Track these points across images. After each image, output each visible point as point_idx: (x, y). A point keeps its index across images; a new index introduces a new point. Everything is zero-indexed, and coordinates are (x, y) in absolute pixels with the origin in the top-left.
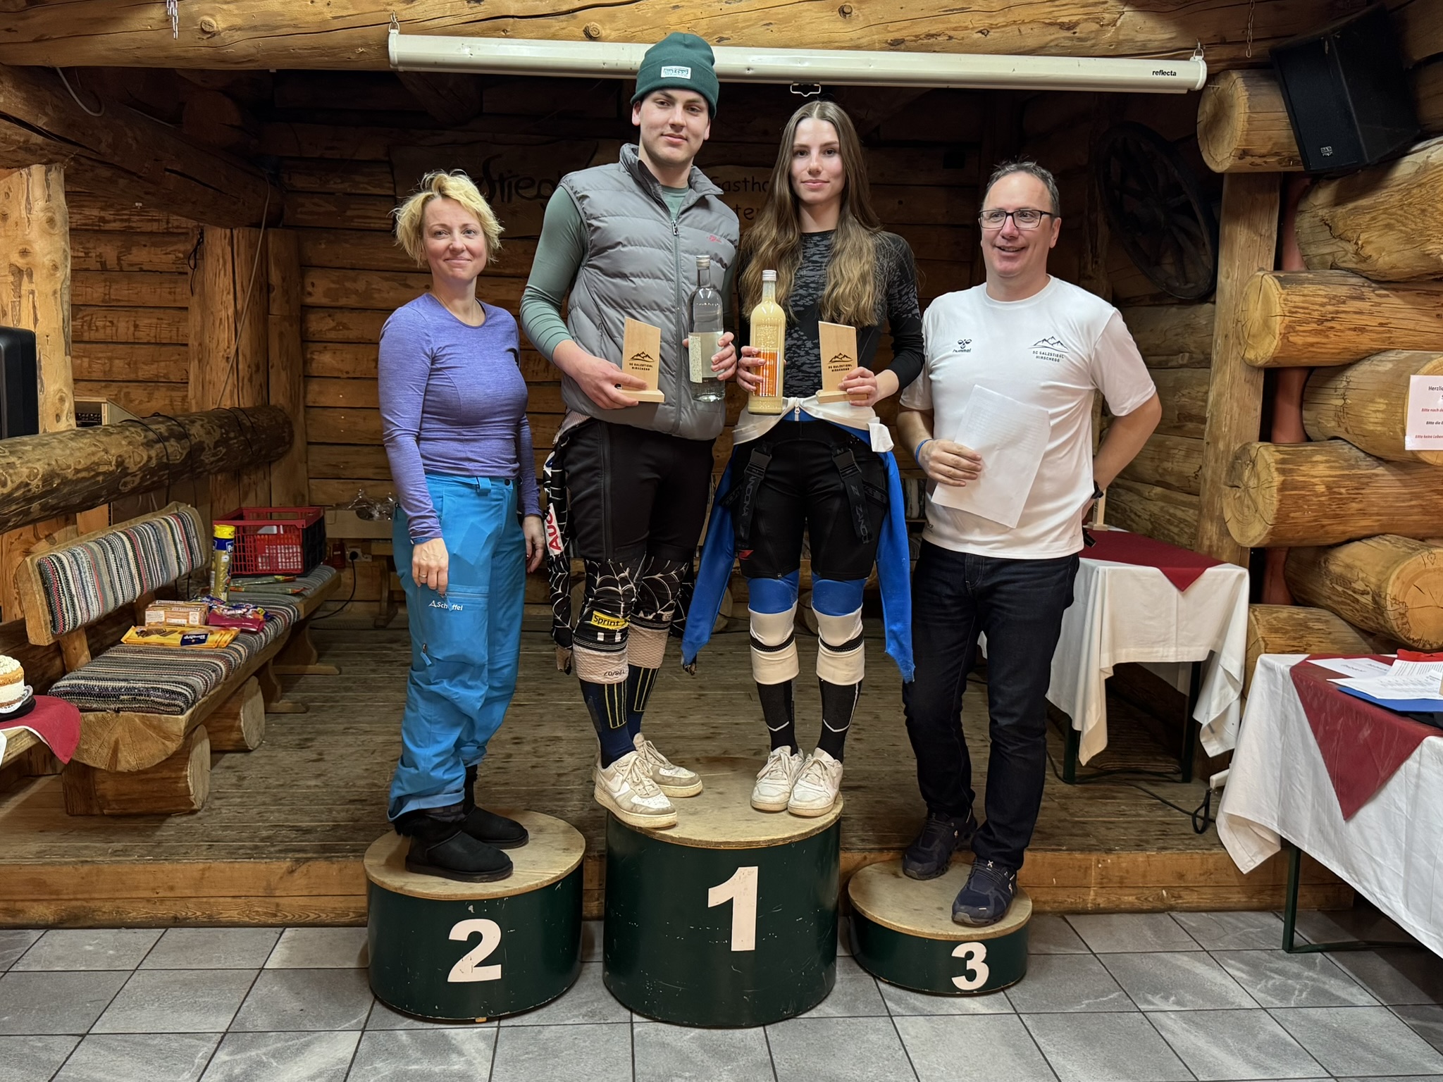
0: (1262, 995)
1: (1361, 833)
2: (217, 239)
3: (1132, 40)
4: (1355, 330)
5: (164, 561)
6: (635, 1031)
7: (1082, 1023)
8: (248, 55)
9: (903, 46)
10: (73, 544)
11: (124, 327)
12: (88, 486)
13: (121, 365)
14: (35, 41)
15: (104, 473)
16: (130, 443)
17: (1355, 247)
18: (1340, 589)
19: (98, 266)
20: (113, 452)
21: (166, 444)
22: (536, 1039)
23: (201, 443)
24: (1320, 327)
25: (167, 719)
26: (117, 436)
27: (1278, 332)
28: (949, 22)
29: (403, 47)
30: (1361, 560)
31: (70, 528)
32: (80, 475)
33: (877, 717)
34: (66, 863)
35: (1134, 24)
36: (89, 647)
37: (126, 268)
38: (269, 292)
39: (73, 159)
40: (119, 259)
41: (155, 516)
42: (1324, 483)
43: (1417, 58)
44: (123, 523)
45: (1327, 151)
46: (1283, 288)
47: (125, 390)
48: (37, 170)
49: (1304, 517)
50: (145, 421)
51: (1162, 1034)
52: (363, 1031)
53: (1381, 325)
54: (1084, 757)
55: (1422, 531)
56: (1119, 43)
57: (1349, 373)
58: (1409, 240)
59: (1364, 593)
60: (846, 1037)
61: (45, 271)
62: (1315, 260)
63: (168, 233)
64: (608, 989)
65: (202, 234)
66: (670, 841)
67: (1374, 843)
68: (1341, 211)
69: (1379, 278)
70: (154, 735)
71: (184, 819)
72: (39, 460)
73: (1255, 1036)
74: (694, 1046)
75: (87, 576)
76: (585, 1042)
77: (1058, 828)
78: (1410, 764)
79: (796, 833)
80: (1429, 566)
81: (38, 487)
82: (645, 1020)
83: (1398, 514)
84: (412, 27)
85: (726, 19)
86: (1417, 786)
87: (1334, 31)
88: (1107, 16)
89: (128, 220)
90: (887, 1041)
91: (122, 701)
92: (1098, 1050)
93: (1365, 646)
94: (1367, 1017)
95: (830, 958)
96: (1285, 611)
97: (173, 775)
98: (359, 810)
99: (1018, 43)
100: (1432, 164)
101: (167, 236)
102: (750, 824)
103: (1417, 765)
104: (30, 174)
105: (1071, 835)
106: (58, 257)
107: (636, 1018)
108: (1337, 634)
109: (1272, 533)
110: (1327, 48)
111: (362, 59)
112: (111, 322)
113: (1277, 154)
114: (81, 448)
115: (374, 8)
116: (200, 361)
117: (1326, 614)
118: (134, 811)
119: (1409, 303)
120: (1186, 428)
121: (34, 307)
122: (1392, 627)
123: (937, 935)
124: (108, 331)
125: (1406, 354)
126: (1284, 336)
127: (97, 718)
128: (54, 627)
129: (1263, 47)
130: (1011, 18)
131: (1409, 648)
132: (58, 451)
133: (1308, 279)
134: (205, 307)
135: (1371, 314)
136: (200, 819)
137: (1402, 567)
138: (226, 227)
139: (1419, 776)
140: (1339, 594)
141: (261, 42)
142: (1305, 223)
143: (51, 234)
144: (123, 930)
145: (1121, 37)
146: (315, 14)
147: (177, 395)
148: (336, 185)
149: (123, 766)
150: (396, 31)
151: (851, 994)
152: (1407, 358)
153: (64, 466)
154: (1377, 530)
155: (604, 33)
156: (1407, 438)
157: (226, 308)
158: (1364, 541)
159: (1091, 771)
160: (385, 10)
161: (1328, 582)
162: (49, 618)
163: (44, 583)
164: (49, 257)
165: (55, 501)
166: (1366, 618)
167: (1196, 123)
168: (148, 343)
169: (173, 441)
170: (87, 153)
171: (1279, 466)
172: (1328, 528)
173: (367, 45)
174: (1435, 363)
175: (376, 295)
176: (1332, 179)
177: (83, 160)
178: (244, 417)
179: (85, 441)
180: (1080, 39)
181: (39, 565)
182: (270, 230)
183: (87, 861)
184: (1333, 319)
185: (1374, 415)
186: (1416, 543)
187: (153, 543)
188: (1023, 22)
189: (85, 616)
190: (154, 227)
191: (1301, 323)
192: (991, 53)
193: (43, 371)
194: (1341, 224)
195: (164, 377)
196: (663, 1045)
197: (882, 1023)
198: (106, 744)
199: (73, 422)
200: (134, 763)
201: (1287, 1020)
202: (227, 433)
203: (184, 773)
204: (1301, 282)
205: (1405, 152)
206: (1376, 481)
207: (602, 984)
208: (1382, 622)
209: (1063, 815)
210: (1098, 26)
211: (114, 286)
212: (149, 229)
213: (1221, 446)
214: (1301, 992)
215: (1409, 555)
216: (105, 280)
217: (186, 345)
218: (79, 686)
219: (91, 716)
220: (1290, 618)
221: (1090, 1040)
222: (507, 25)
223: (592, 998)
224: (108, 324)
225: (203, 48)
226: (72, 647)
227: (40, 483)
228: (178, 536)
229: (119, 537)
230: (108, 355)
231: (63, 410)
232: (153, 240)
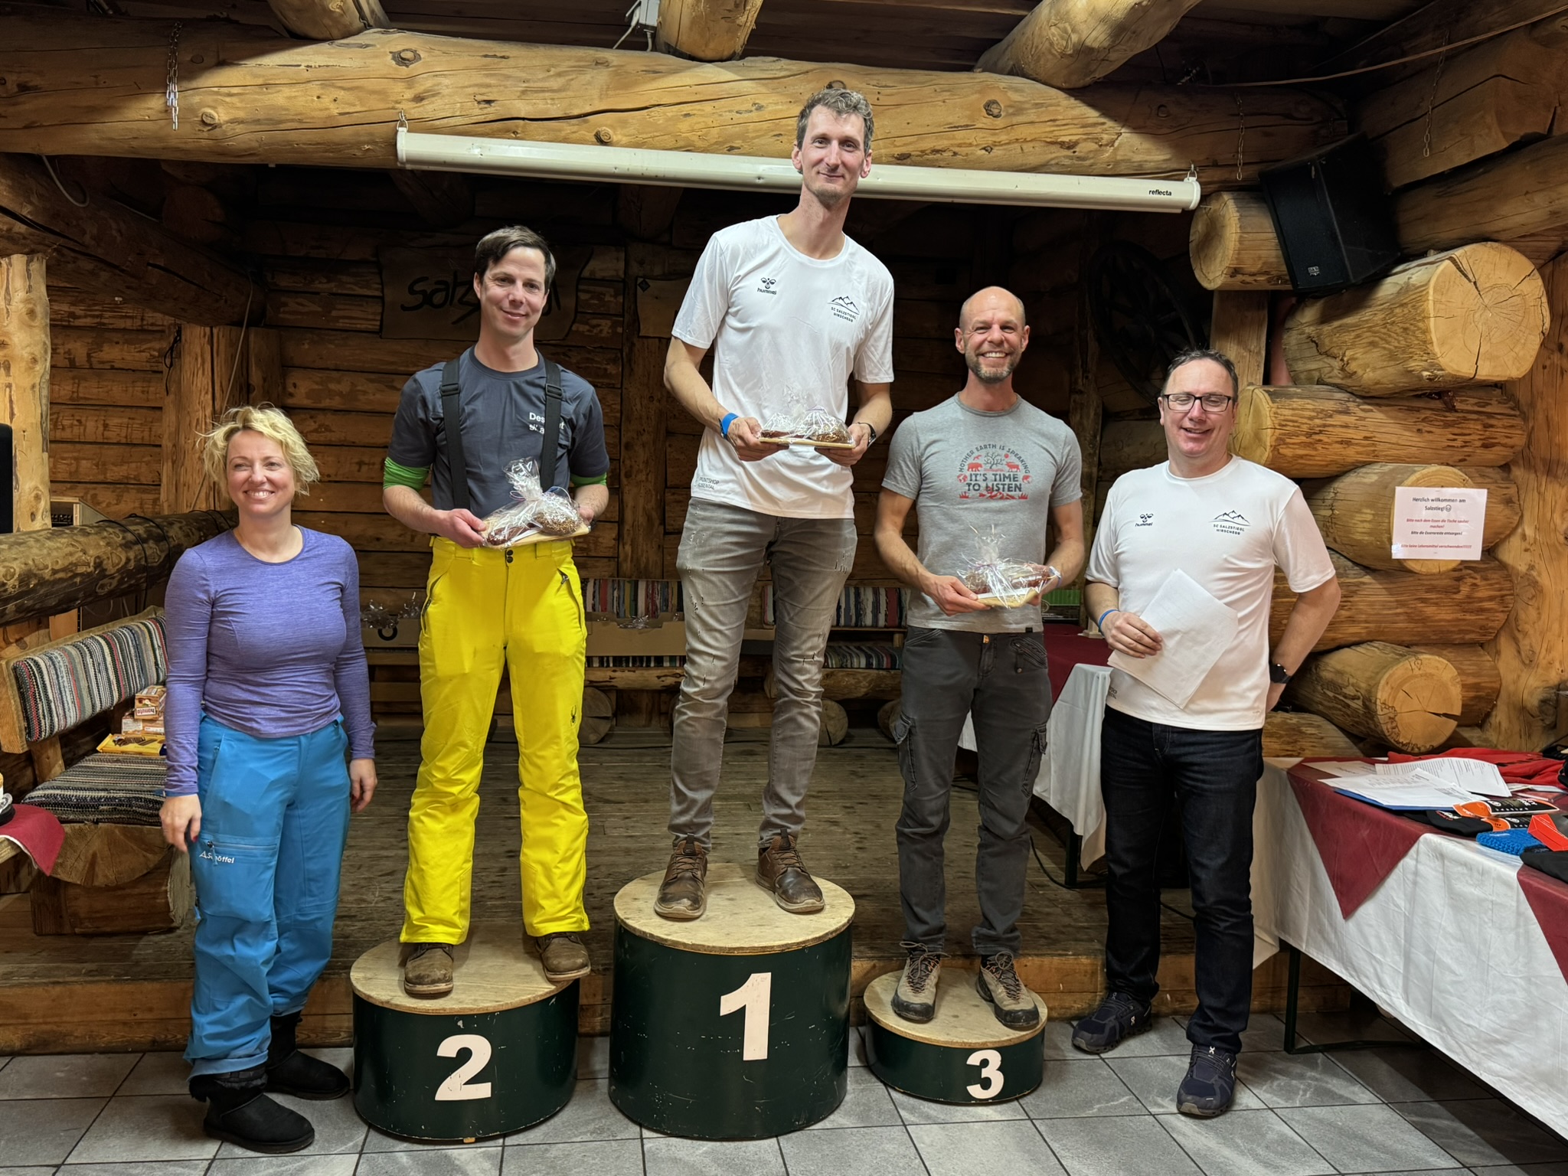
0: (1268, 1096)
1: (1361, 931)
2: (196, 338)
3: (1129, 161)
4: (1341, 443)
5: (142, 668)
6: (646, 1147)
7: (1095, 1128)
8: (250, 149)
9: (909, 161)
10: (49, 647)
11: (92, 427)
12: (65, 587)
13: (89, 465)
14: (26, 127)
15: (82, 574)
16: (108, 544)
17: (1341, 363)
18: (1331, 694)
19: (67, 362)
20: (91, 552)
21: (145, 545)
22: (542, 1158)
24: (1308, 440)
25: (149, 831)
26: (95, 537)
27: (1268, 444)
28: (954, 138)
29: (411, 146)
30: (1351, 666)
31: (42, 632)
32: (58, 576)
33: (878, 826)
34: (36, 984)
35: (1130, 143)
36: (63, 756)
37: (96, 365)
38: (249, 392)
39: (55, 250)
40: (89, 356)
41: (133, 620)
43: (1396, 185)
44: (101, 627)
45: (1314, 270)
46: (1273, 402)
47: (92, 492)
48: (18, 261)
50: (123, 522)
51: (1174, 1136)
52: (361, 1153)
53: (1366, 438)
54: (1086, 863)
55: (1406, 638)
56: (1117, 163)
57: (1337, 482)
58: (1392, 356)
59: (1354, 698)
60: (861, 1148)
61: (23, 364)
62: (1303, 376)
63: (142, 330)
64: (614, 1103)
65: (179, 332)
66: (682, 948)
67: (1373, 941)
68: (1326, 328)
69: (1364, 394)
70: (135, 847)
71: (163, 937)
72: (16, 559)
73: (1263, 1136)
74: (707, 1161)
75: (65, 681)
76: (594, 1159)
77: (1063, 933)
78: (1408, 862)
79: (810, 937)
80: (1417, 672)
81: (14, 587)
82: (655, 1135)
83: (1386, 622)
84: (422, 126)
85: (737, 129)
86: (1415, 883)
87: (1320, 157)
88: (1105, 136)
89: (100, 316)
90: (902, 1150)
91: (101, 812)
92: (1112, 1153)
93: (1355, 751)
94: (1370, 1115)
95: (841, 1066)
97: (152, 890)
98: (348, 926)
99: (1020, 161)
100: (1414, 285)
101: (142, 333)
102: (763, 929)
103: (1414, 862)
104: (10, 264)
105: (1076, 940)
106: (38, 351)
107: (646, 1133)
108: (1329, 739)
110: (1313, 173)
111: (367, 155)
112: (79, 421)
113: (1266, 273)
114: (58, 548)
115: (382, 105)
116: (174, 462)
117: (1317, 719)
118: (108, 929)
119: (1392, 418)
121: (11, 401)
122: (1382, 731)
123: (952, 1042)
124: (76, 430)
125: (1391, 466)
126: (1275, 448)
127: (73, 830)
128: (29, 734)
129: (1252, 170)
130: (1013, 136)
131: (1399, 751)
132: (35, 551)
133: (1297, 394)
134: (181, 406)
135: (1356, 428)
136: (180, 936)
137: (1390, 672)
138: (206, 325)
139: (1416, 873)
140: (1330, 700)
141: (264, 136)
142: (1292, 340)
143: (30, 326)
144: (97, 1055)
145: (1119, 158)
146: (321, 110)
147: (148, 497)
148: (322, 285)
149: (100, 881)
150: (405, 129)
151: (864, 1104)
152: (1392, 471)
153: (41, 566)
154: (1365, 637)
155: (615, 138)
156: (1394, 547)
157: (204, 409)
158: (1353, 647)
159: (1092, 877)
160: (393, 108)
161: (1319, 688)
162: (24, 724)
163: (19, 688)
164: (28, 349)
165: (31, 602)
166: (1357, 722)
167: (1188, 243)
168: (118, 444)
169: (151, 543)
170: (71, 244)
173: (374, 143)
174: (1417, 475)
175: (361, 397)
176: (1317, 298)
177: (65, 251)
178: (222, 520)
179: (63, 540)
180: (1079, 158)
181: (15, 669)
182: (253, 330)
183: (58, 983)
184: (1321, 432)
185: (1362, 525)
186: (1401, 650)
187: (132, 648)
188: (1025, 141)
189: (62, 722)
190: (128, 324)
191: (1290, 435)
192: (994, 169)
193: (18, 468)
194: (1327, 341)
195: (134, 479)
196: (675, 1161)
197: (897, 1132)
198: (83, 858)
199: (48, 521)
200: (112, 877)
201: (1293, 1119)
203: (163, 888)
204: (1290, 396)
205: (1386, 273)
206: (1364, 590)
207: (609, 1101)
208: (1373, 726)
209: (1066, 920)
210: (1097, 146)
211: (84, 384)
212: (123, 326)
214: (1305, 1091)
215: (1397, 661)
216: (73, 378)
217: (160, 446)
218: (55, 796)
219: (67, 828)
220: (1284, 723)
221: (1103, 1144)
222: (517, 126)
223: (599, 1115)
224: (76, 423)
225: (204, 139)
226: (44, 756)
227: (17, 583)
228: (157, 642)
229: (96, 640)
230: (75, 454)
231: (37, 509)
232: (126, 337)
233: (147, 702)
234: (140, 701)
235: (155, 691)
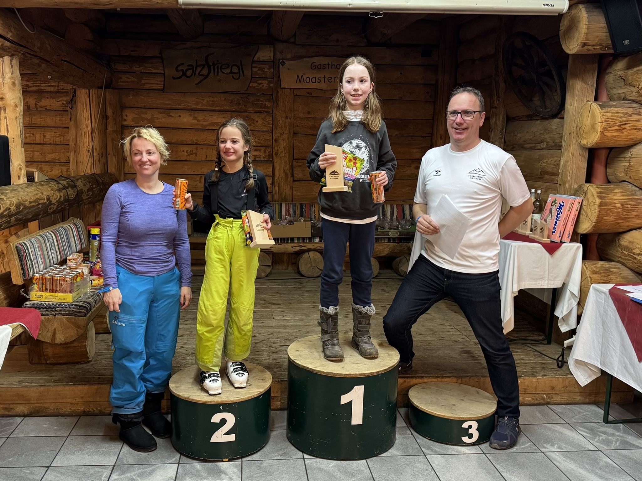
0: (598, 444)
2: (82, 94)
4: (636, 129)
5: (70, 245)
6: (306, 463)
7: (515, 458)
8: (109, 1)
10: (29, 237)
11: (38, 137)
12: (35, 210)
13: (38, 154)
15: (42, 203)
16: (52, 190)
18: (626, 253)
19: (26, 108)
20: (45, 193)
21: (67, 190)
22: (260, 467)
23: (82, 190)
24: (619, 128)
25: (79, 319)
26: (46, 186)
27: (599, 131)
30: (636, 239)
31: (25, 229)
32: (32, 204)
34: (33, 386)
37: (39, 109)
38: (107, 119)
39: (22, 54)
40: (36, 104)
41: (64, 224)
42: (620, 202)
44: (50, 227)
45: (626, 42)
46: (602, 110)
47: (40, 166)
48: (7, 59)
49: (610, 219)
50: (57, 180)
51: (554, 462)
52: (179, 463)
57: (632, 150)
59: (638, 255)
60: (406, 465)
61: (11, 108)
62: (615, 96)
64: (291, 443)
65: (75, 92)
68: (629, 72)
70: (72, 326)
71: (85, 365)
72: (14, 197)
73: (598, 463)
74: (335, 470)
75: (38, 252)
76: (283, 468)
79: (381, 370)
81: (14, 210)
82: (310, 457)
89: (40, 86)
90: (426, 467)
91: (57, 311)
92: (525, 470)
93: (637, 280)
96: (599, 263)
97: (80, 345)
101: (59, 93)
102: (358, 365)
104: (3, 61)
106: (18, 101)
107: (306, 456)
108: (624, 274)
109: (594, 227)
111: (163, 2)
112: (32, 134)
113: (600, 45)
114: (31, 192)
116: (75, 152)
117: (618, 265)
118: (61, 362)
120: (545, 178)
121: (7, 125)
123: (454, 417)
124: (32, 138)
126: (602, 133)
127: (45, 319)
128: (24, 276)
133: (613, 105)
134: (77, 126)
136: (92, 365)
138: (87, 88)
140: (626, 255)
142: (610, 78)
143: (13, 90)
144: (60, 417)
147: (64, 168)
148: (137, 69)
149: (58, 341)
151: (405, 445)
153: (25, 200)
157: (87, 127)
158: (638, 230)
161: (619, 249)
162: (22, 271)
163: (19, 255)
164: (13, 101)
165: (21, 217)
166: (639, 266)
167: (559, 30)
168: (50, 144)
169: (70, 188)
170: (29, 51)
171: (599, 195)
172: (621, 224)
175: (156, 121)
176: (626, 57)
177: (27, 55)
178: (98, 178)
179: (33, 188)
181: (16, 247)
182: (107, 90)
183: (42, 386)
184: (625, 124)
187: (65, 237)
189: (38, 271)
190: (52, 89)
191: (610, 126)
193: (12, 155)
194: (630, 78)
195: (58, 160)
196: (320, 469)
197: (422, 458)
198: (50, 331)
199: (26, 179)
200: (63, 339)
201: (611, 455)
202: (92, 185)
203: (84, 344)
207: (287, 440)
211: (34, 117)
212: (49, 90)
213: (567, 186)
214: (616, 442)
216: (30, 114)
217: (68, 145)
218: (36, 304)
219: (43, 318)
220: (602, 266)
221: (520, 466)
223: (283, 447)
224: (31, 135)
227: (15, 208)
228: (75, 233)
229: (49, 233)
230: (32, 149)
231: (21, 174)
232: (52, 95)
233: (72, 260)
234: (69, 260)
235: (76, 255)
